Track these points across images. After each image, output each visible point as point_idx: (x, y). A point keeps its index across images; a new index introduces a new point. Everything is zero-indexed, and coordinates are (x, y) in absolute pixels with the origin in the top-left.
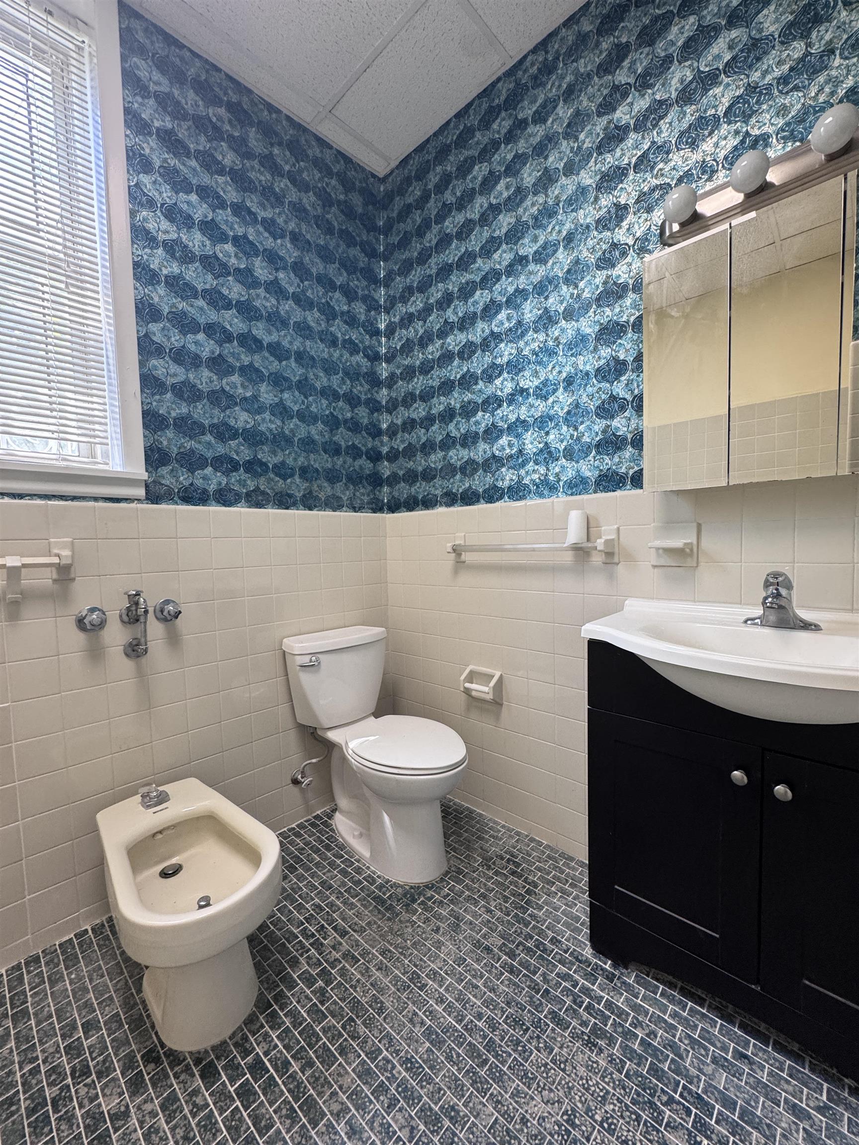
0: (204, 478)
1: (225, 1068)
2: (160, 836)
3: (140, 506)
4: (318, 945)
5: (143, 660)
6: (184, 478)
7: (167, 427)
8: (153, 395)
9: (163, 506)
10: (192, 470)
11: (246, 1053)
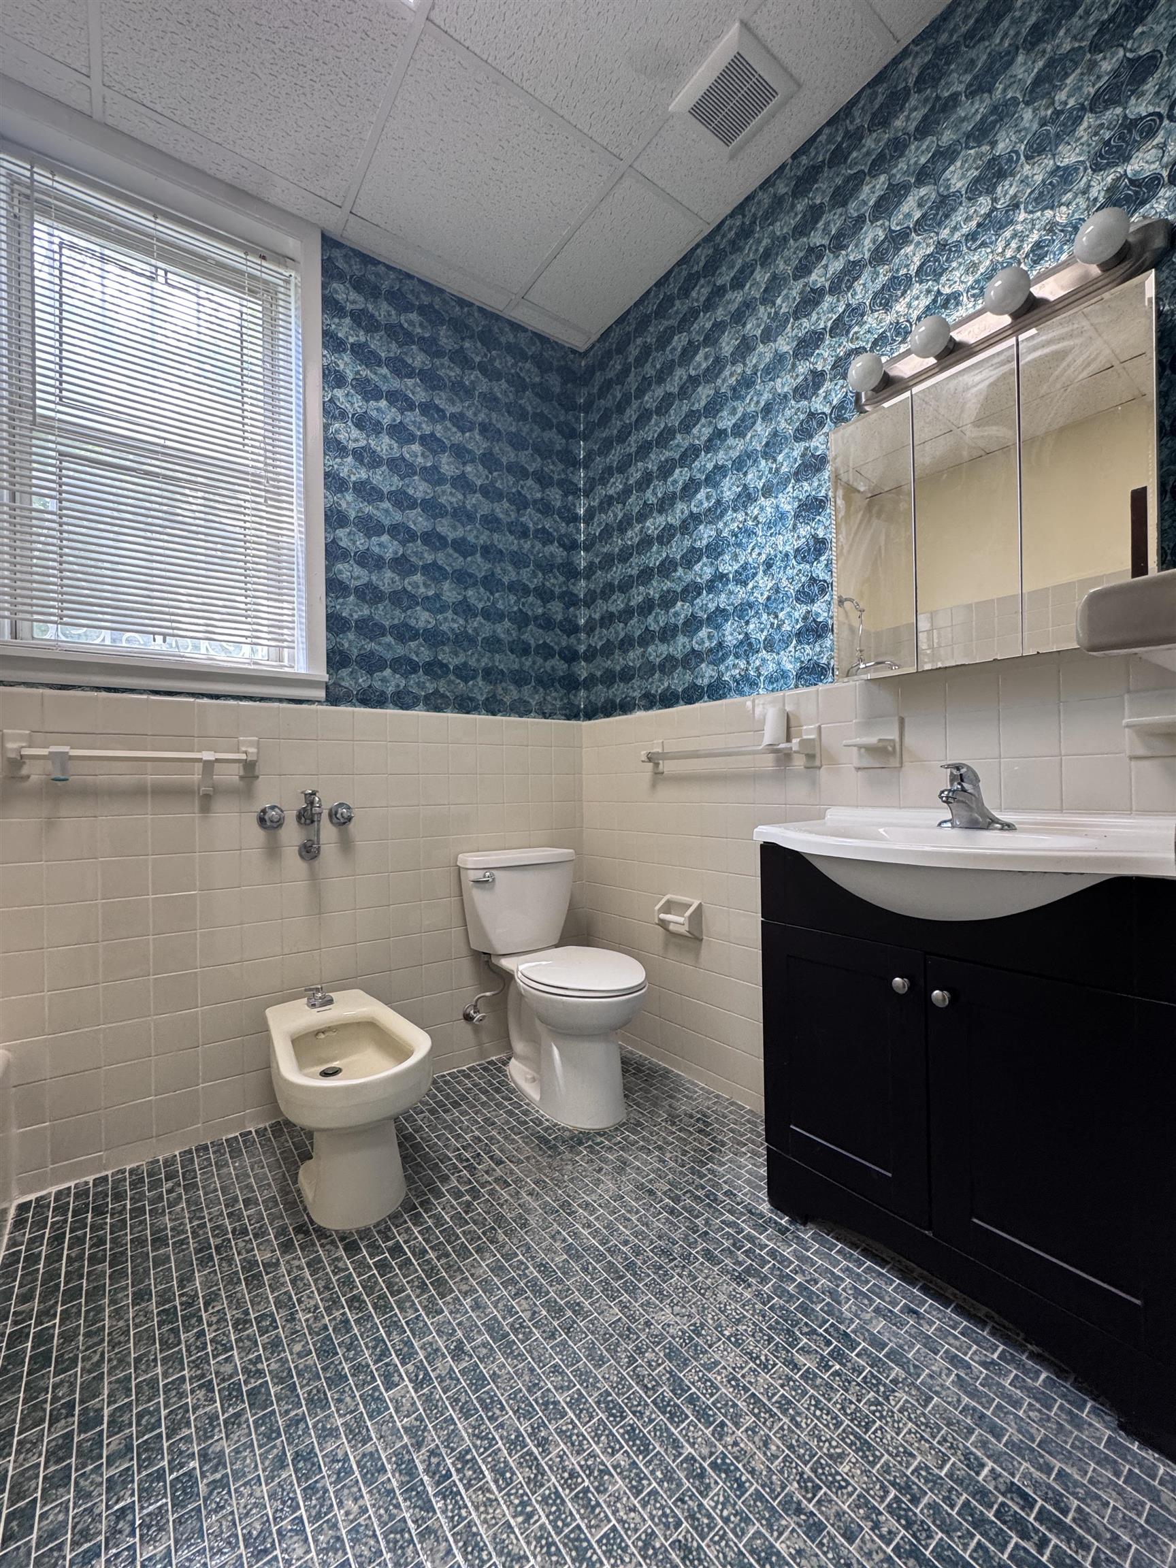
0: (382, 680)
1: (367, 1247)
2: (322, 1036)
3: (320, 707)
4: (471, 1169)
5: (316, 863)
6: (363, 681)
7: (349, 629)
8: (337, 598)
9: (342, 708)
10: (370, 673)
11: (387, 1239)
